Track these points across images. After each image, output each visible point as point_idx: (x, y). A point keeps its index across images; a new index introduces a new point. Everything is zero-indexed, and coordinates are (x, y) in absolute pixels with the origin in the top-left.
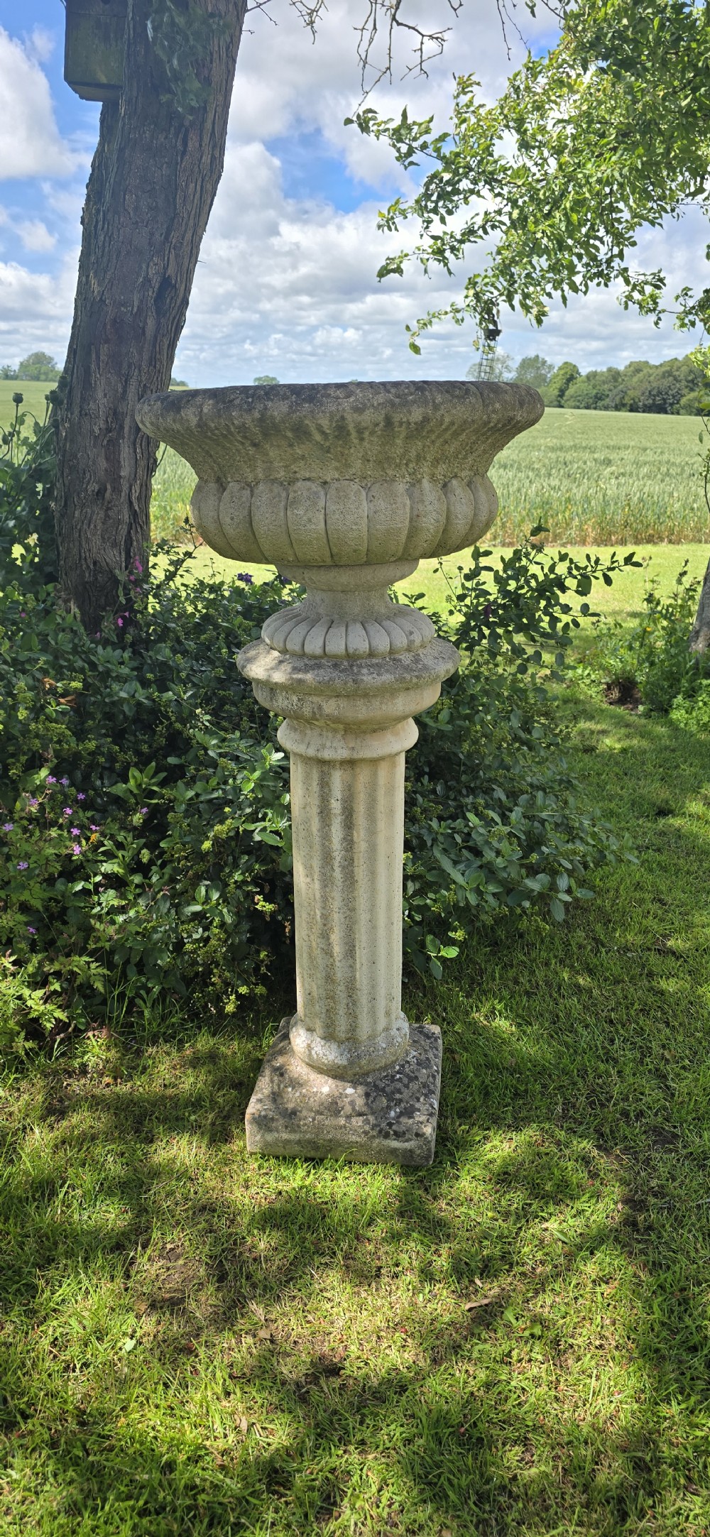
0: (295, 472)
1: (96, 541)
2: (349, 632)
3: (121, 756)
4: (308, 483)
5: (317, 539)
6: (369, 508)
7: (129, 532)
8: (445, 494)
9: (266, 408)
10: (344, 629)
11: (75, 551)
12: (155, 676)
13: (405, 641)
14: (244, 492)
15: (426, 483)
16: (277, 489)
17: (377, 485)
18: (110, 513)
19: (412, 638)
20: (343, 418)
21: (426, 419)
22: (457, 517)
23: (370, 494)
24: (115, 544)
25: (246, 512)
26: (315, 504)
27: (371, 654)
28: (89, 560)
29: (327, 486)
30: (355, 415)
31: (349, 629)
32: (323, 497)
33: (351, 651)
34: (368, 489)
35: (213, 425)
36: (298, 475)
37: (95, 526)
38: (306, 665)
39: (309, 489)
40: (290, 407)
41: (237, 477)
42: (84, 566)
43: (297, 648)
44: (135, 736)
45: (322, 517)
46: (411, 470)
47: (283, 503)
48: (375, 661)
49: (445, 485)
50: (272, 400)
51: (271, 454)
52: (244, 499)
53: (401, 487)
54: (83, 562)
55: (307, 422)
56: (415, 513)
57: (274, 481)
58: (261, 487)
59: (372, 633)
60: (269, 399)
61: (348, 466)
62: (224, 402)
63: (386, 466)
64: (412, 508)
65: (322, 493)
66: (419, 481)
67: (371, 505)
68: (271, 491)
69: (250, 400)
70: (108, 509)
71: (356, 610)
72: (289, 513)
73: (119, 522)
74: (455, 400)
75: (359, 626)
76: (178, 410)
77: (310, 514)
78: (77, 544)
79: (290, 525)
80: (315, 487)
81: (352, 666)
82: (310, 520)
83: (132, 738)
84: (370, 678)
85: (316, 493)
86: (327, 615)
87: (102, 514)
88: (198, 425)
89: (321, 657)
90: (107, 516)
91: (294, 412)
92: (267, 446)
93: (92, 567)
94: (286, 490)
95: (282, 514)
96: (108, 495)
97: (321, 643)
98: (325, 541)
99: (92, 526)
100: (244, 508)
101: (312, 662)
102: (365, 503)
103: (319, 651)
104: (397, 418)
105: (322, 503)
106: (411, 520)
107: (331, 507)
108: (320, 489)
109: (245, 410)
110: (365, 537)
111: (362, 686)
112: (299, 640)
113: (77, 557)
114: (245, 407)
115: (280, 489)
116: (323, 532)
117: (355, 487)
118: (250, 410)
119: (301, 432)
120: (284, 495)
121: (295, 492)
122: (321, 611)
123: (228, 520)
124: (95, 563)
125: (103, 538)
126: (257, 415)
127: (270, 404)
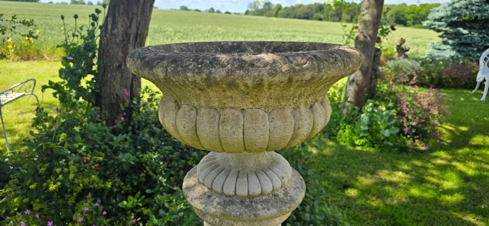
0: (225, 104)
1: (118, 86)
2: (250, 181)
3: (124, 188)
4: (233, 110)
5: (238, 143)
6: (271, 126)
7: (132, 82)
8: (312, 112)
9: (210, 73)
10: (246, 178)
11: (108, 91)
12: (142, 147)
13: (280, 184)
14: (192, 111)
15: (302, 107)
16: (213, 112)
17: (275, 111)
18: (124, 74)
19: (283, 181)
20: (262, 79)
21: (313, 78)
22: (318, 125)
23: (271, 117)
24: (126, 87)
25: (193, 125)
26: (237, 123)
27: (262, 194)
28: (114, 94)
29: (244, 112)
30: (270, 78)
31: (249, 178)
32: (242, 119)
33: (251, 193)
34: (270, 114)
35: (174, 80)
36: (227, 106)
37: (117, 80)
38: (224, 201)
39: (233, 114)
40: (227, 73)
41: (188, 102)
42: (112, 97)
43: (219, 190)
44: (131, 176)
45: (242, 131)
46: (295, 102)
47: (217, 121)
48: (264, 198)
49: (311, 107)
50: (215, 67)
51: (211, 94)
52: (192, 117)
53: (288, 111)
54: (112, 95)
55: (237, 81)
56: (297, 126)
57: (211, 108)
58: (203, 110)
59: (262, 181)
60: (213, 67)
61: (259, 101)
62: (182, 67)
63: (281, 100)
64: (295, 124)
65: (241, 116)
66: (299, 107)
67: (272, 124)
68: (209, 113)
69: (200, 66)
70: (123, 73)
71: (252, 164)
72: (220, 128)
73: (128, 78)
74: (331, 66)
75: (254, 176)
76: (152, 68)
77: (234, 130)
78: (109, 87)
79: (221, 134)
80: (237, 113)
81: (251, 202)
82: (234, 133)
83: (130, 177)
84: (263, 212)
85: (237, 116)
86: (236, 168)
87: (120, 75)
88: (165, 79)
89: (234, 196)
90: (122, 76)
91: (231, 75)
92: (209, 91)
93: (115, 97)
94: (219, 112)
95: (216, 128)
96: (123, 67)
97: (233, 189)
98: (242, 143)
99: (116, 80)
100: (192, 122)
101: (228, 199)
102: (268, 123)
103: (232, 193)
104: (295, 78)
105: (241, 123)
106: (294, 130)
107: (247, 125)
108: (240, 113)
109: (197, 73)
110: (267, 142)
111: (259, 218)
112: (220, 186)
113: (109, 93)
114: (197, 71)
115: (215, 112)
116: (242, 140)
117: (261, 112)
118: (200, 73)
119: (232, 85)
120: (217, 116)
121: (225, 115)
122: (231, 164)
123: (181, 127)
124: (117, 95)
125: (120, 85)
126: (204, 76)
127: (213, 70)
